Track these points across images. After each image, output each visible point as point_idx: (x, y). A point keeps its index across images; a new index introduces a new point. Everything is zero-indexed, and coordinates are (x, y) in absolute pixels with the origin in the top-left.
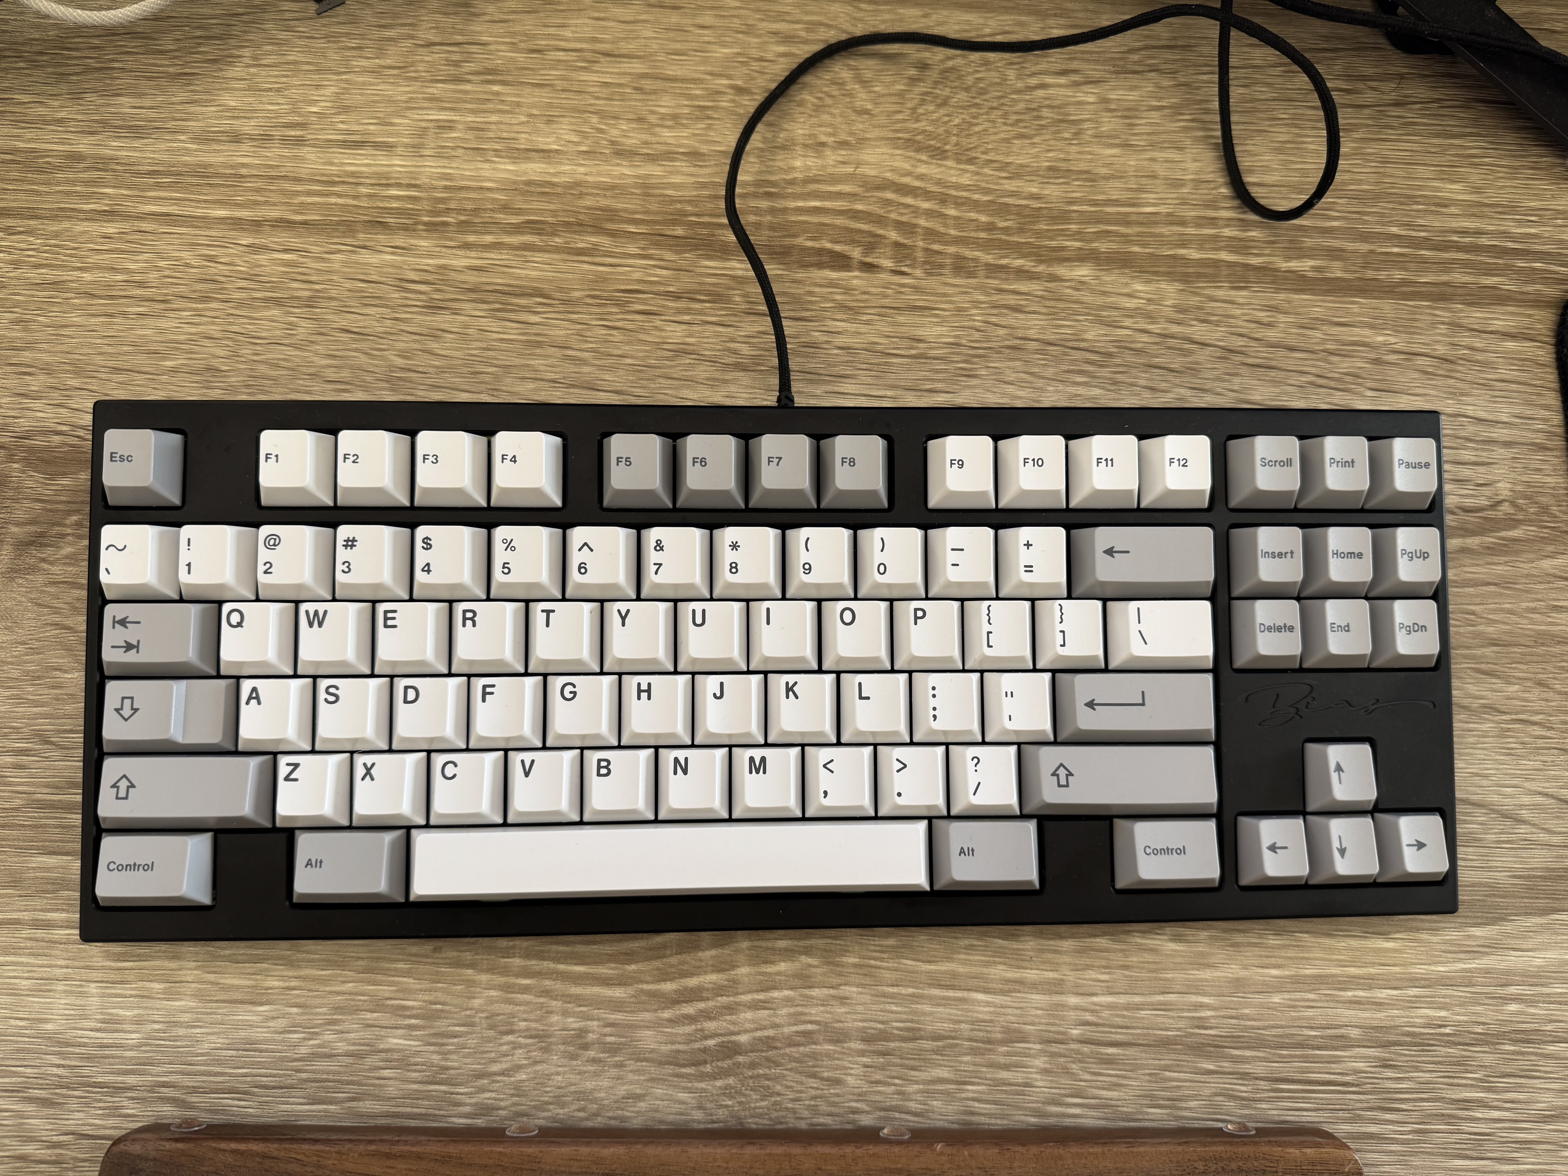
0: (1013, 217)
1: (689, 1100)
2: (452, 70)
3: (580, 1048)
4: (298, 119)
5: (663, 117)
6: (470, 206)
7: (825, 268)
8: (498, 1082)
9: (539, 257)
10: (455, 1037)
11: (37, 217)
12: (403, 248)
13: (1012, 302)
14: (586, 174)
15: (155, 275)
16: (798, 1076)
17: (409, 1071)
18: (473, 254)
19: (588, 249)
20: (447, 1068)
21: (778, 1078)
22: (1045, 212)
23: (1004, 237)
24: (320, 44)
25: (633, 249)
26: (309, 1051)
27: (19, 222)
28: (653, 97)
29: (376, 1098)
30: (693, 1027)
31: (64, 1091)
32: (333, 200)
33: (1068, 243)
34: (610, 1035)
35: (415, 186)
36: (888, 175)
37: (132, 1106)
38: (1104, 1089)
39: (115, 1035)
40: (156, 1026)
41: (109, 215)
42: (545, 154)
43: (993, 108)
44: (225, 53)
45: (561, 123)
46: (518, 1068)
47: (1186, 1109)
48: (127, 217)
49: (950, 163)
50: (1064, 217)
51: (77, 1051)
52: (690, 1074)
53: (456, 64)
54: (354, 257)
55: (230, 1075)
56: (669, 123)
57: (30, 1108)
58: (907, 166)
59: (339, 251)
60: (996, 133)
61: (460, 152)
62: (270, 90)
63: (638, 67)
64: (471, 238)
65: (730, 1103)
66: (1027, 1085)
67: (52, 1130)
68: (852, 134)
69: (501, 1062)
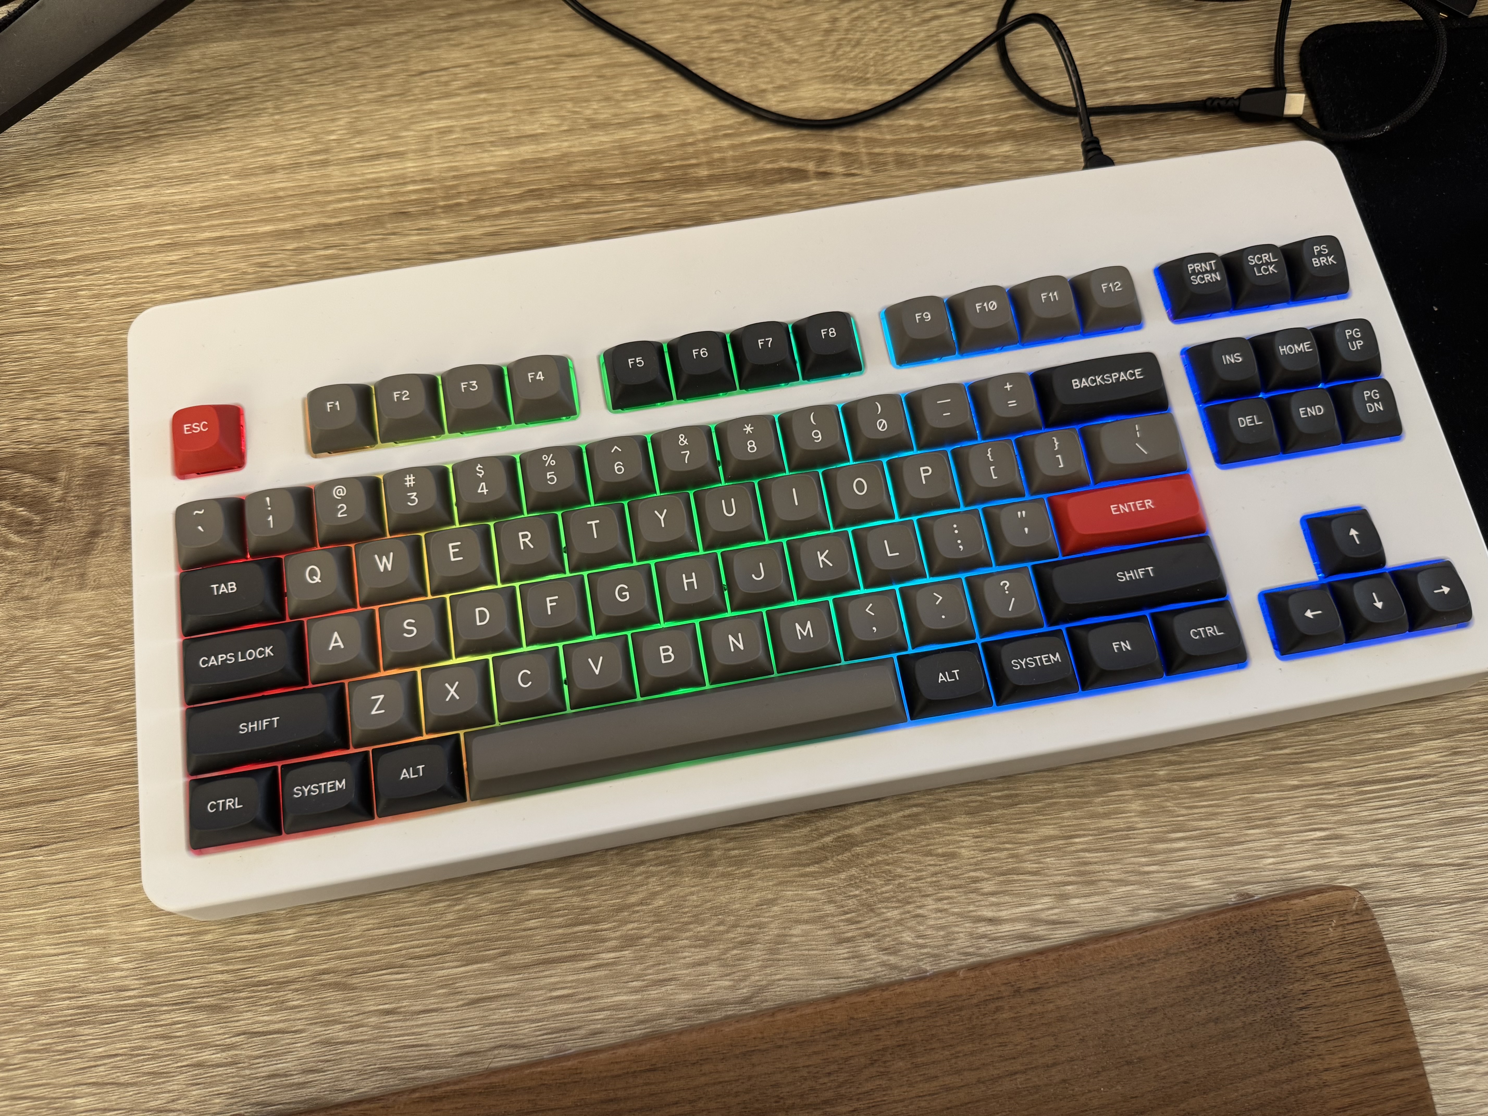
0: (935, 118)
1: (819, 896)
2: (443, 89)
3: (708, 866)
4: (320, 147)
5: (626, 93)
6: (477, 187)
7: (787, 182)
8: (638, 912)
9: (543, 216)
10: (591, 877)
11: (110, 258)
12: (426, 229)
13: (952, 181)
14: (570, 147)
15: (218, 285)
16: (915, 856)
17: (552, 917)
18: (487, 223)
19: (583, 203)
20: (587, 909)
21: (896, 861)
22: (962, 109)
23: (932, 134)
24: (331, 88)
25: (620, 196)
26: (456, 916)
27: (95, 265)
28: (615, 80)
29: (527, 948)
30: (808, 828)
31: (231, 995)
32: (361, 202)
33: (988, 129)
34: (734, 849)
35: (428, 180)
36: (823, 104)
37: (297, 997)
38: (1202, 820)
39: (273, 934)
40: (309, 919)
41: (173, 246)
42: (534, 138)
43: (898, 41)
44: (252, 108)
45: (541, 113)
46: (654, 895)
47: (1283, 825)
48: (186, 245)
49: (873, 87)
50: (978, 110)
51: (238, 955)
52: (815, 872)
53: (446, 84)
54: (386, 243)
55: (385, 952)
56: (632, 97)
57: (201, 1016)
58: (837, 95)
59: (373, 240)
60: (906, 59)
61: (461, 149)
62: (294, 129)
63: (597, 61)
64: (483, 212)
65: (857, 892)
66: (1130, 829)
67: (224, 1034)
68: (786, 79)
69: (637, 893)
